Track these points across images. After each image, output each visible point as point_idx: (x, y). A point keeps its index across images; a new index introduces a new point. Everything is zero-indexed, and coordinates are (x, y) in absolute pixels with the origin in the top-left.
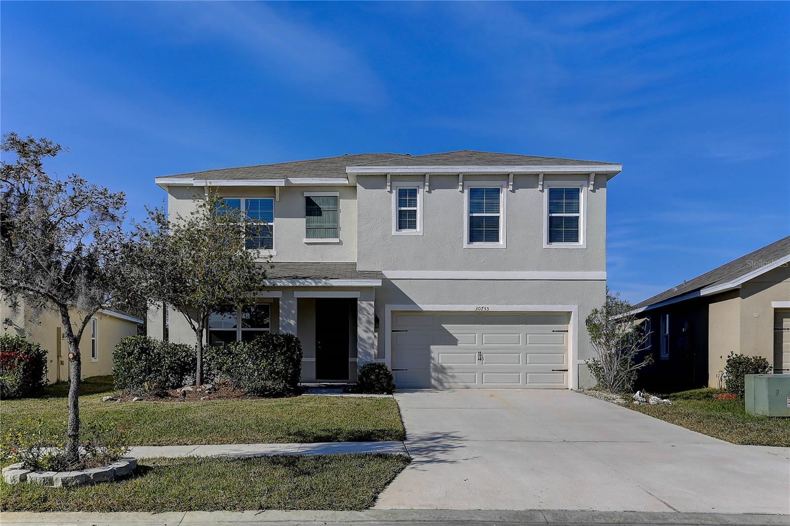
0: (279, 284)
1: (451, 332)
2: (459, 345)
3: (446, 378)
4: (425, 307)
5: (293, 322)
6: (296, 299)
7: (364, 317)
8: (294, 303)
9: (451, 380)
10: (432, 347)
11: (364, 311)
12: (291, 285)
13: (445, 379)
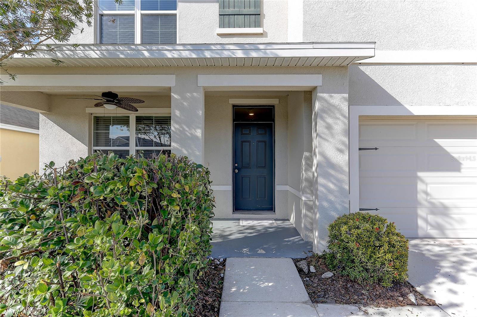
0: (169, 55)
1: (449, 149)
2: (462, 170)
3: (450, 224)
4: (417, 110)
5: (199, 133)
6: (202, 89)
7: (336, 124)
8: (200, 96)
9: (457, 226)
10: (420, 174)
11: (336, 111)
12: (194, 56)
13: (448, 226)
